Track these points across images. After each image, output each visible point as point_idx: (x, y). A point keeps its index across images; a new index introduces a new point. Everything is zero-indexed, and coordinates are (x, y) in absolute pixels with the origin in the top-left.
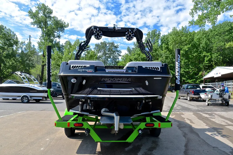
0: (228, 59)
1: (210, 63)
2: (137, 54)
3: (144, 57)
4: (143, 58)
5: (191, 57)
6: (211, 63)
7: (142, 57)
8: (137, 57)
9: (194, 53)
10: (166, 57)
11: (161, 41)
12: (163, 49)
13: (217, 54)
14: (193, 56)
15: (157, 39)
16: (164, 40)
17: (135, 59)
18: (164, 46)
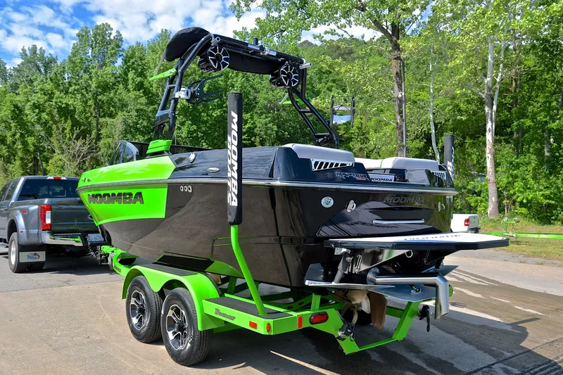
0: (287, 133)
1: (249, 140)
2: (42, 90)
3: (67, 104)
4: (64, 106)
5: (205, 119)
6: (253, 139)
7: (60, 102)
8: (42, 101)
9: (214, 110)
10: (137, 111)
11: (125, 61)
12: (130, 86)
13: (266, 117)
14: (211, 116)
15: (112, 56)
16: (132, 61)
17: (36, 107)
18: (133, 79)
